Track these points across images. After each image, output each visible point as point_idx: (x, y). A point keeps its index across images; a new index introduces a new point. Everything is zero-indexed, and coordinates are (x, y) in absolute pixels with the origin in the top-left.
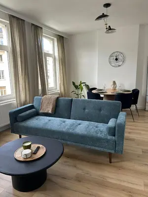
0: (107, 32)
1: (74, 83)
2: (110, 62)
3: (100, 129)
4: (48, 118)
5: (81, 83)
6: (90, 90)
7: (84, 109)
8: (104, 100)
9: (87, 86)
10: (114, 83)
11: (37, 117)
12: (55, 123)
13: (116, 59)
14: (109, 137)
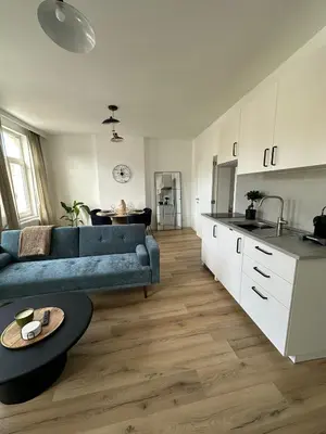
1: (63, 205)
2: (114, 177)
3: (129, 261)
4: (38, 262)
5: (76, 204)
6: (93, 213)
7: (101, 239)
8: (114, 224)
9: (86, 208)
10: (123, 202)
11: (15, 266)
12: (58, 268)
13: (122, 174)
14: (143, 268)
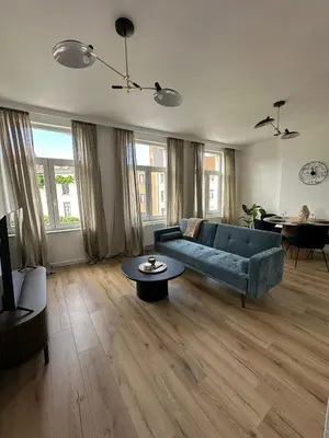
0: (284, 138)
5: (255, 206)
6: (264, 217)
7: (230, 237)
9: (263, 211)
10: (305, 208)
12: (191, 249)
13: (313, 173)
